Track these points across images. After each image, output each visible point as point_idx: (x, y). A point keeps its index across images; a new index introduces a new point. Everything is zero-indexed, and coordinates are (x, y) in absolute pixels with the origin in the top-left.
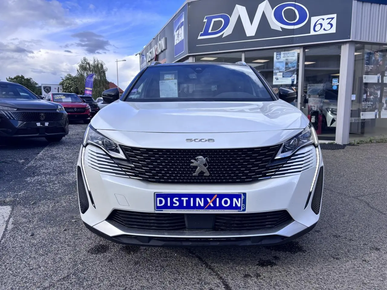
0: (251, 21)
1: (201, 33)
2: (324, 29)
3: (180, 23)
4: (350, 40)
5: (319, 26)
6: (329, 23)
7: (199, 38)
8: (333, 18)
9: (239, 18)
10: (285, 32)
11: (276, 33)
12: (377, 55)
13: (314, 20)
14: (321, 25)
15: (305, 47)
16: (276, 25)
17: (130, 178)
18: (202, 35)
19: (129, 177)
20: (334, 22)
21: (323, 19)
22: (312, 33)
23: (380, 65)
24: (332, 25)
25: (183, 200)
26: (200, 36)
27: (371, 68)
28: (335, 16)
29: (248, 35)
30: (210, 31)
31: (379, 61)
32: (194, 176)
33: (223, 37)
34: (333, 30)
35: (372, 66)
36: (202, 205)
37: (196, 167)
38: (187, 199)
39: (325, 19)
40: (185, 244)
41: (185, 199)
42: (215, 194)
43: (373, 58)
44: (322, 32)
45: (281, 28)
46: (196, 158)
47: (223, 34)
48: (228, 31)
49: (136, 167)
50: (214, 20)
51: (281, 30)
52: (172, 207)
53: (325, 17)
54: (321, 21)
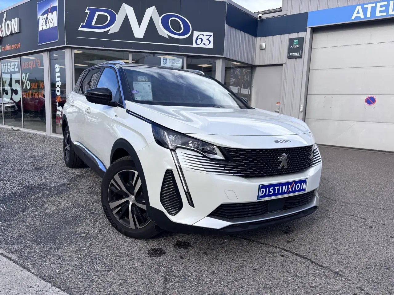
0: (140, 23)
1: (82, 24)
2: (204, 44)
3: (49, 7)
4: (224, 56)
5: (200, 40)
6: (208, 39)
7: (80, 29)
8: (210, 36)
9: (126, 17)
10: (171, 40)
11: (163, 39)
12: (238, 71)
13: (196, 34)
14: (202, 39)
15: (188, 57)
16: (163, 32)
17: (234, 175)
18: (83, 27)
19: (232, 174)
20: (211, 39)
21: (203, 35)
22: (195, 45)
23: (239, 79)
24: (210, 42)
25: (276, 189)
26: (81, 27)
27: (234, 81)
28: (212, 34)
29: (136, 36)
30: (93, 24)
31: (239, 75)
32: (279, 170)
33: (109, 33)
34: (211, 46)
35: (235, 79)
36: (286, 191)
37: (281, 162)
38: (278, 187)
39: (205, 35)
40: (271, 223)
41: (277, 188)
42: (293, 182)
43: (236, 73)
44: (202, 46)
45: (168, 35)
46: (282, 155)
47: (109, 30)
48: (115, 28)
49: (238, 166)
50: (97, 13)
51: (168, 38)
52: (269, 195)
53: (205, 33)
54: (201, 37)
